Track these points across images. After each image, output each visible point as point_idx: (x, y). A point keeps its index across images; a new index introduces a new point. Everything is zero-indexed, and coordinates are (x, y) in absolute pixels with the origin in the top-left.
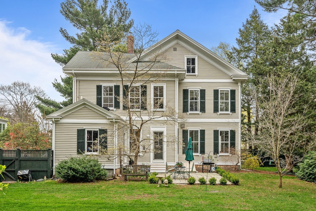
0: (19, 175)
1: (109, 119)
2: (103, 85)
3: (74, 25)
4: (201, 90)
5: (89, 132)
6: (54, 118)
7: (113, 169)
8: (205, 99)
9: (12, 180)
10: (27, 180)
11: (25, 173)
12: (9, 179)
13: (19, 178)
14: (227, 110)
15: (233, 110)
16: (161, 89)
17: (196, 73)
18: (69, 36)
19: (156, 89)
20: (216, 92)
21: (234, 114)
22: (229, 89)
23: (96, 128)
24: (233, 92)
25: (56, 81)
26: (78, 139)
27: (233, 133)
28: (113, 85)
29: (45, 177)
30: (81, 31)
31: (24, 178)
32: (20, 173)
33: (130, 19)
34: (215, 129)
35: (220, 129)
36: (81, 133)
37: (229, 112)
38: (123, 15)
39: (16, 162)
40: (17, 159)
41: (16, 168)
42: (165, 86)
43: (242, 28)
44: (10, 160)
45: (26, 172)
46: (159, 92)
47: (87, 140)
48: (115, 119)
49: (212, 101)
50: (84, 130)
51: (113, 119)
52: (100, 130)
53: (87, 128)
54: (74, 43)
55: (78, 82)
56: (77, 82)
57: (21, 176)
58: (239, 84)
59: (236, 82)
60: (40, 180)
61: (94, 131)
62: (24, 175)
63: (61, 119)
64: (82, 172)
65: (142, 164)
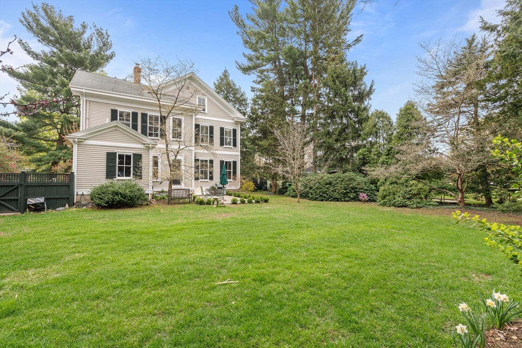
0: (30, 204)
1: (144, 144)
2: (119, 110)
3: (39, 41)
4: (210, 126)
5: (121, 157)
6: (78, 139)
7: (148, 194)
8: (213, 134)
9: (13, 211)
10: (42, 209)
11: (38, 202)
12: (7, 210)
13: (30, 208)
14: (230, 145)
15: (235, 145)
16: (180, 121)
17: (206, 112)
18: (32, 50)
19: (174, 121)
20: (222, 129)
21: (235, 148)
22: (232, 128)
23: (130, 152)
24: (235, 131)
25: (15, 98)
26: (107, 163)
27: (235, 163)
28: (131, 112)
29: (67, 205)
30: (48, 49)
31: (38, 208)
32: (31, 201)
33: (111, 50)
34: (221, 160)
35: (226, 160)
36: (111, 156)
37: (232, 146)
38: (104, 45)
39: (19, 189)
40: (22, 185)
41: (19, 196)
42: (183, 118)
43: (217, 83)
44: (9, 186)
45: (42, 200)
46: (178, 123)
47: (118, 164)
48: (152, 144)
49: (219, 137)
50: (115, 153)
51: (149, 144)
52: (134, 154)
53: (120, 152)
54: (38, 59)
55: (88, 103)
56: (86, 102)
57: (33, 205)
58: (239, 125)
59: (237, 123)
60: (61, 208)
61: (127, 156)
62: (38, 203)
63: (85, 140)
64: (130, 196)
65: (160, 190)
